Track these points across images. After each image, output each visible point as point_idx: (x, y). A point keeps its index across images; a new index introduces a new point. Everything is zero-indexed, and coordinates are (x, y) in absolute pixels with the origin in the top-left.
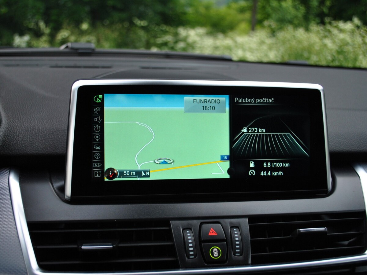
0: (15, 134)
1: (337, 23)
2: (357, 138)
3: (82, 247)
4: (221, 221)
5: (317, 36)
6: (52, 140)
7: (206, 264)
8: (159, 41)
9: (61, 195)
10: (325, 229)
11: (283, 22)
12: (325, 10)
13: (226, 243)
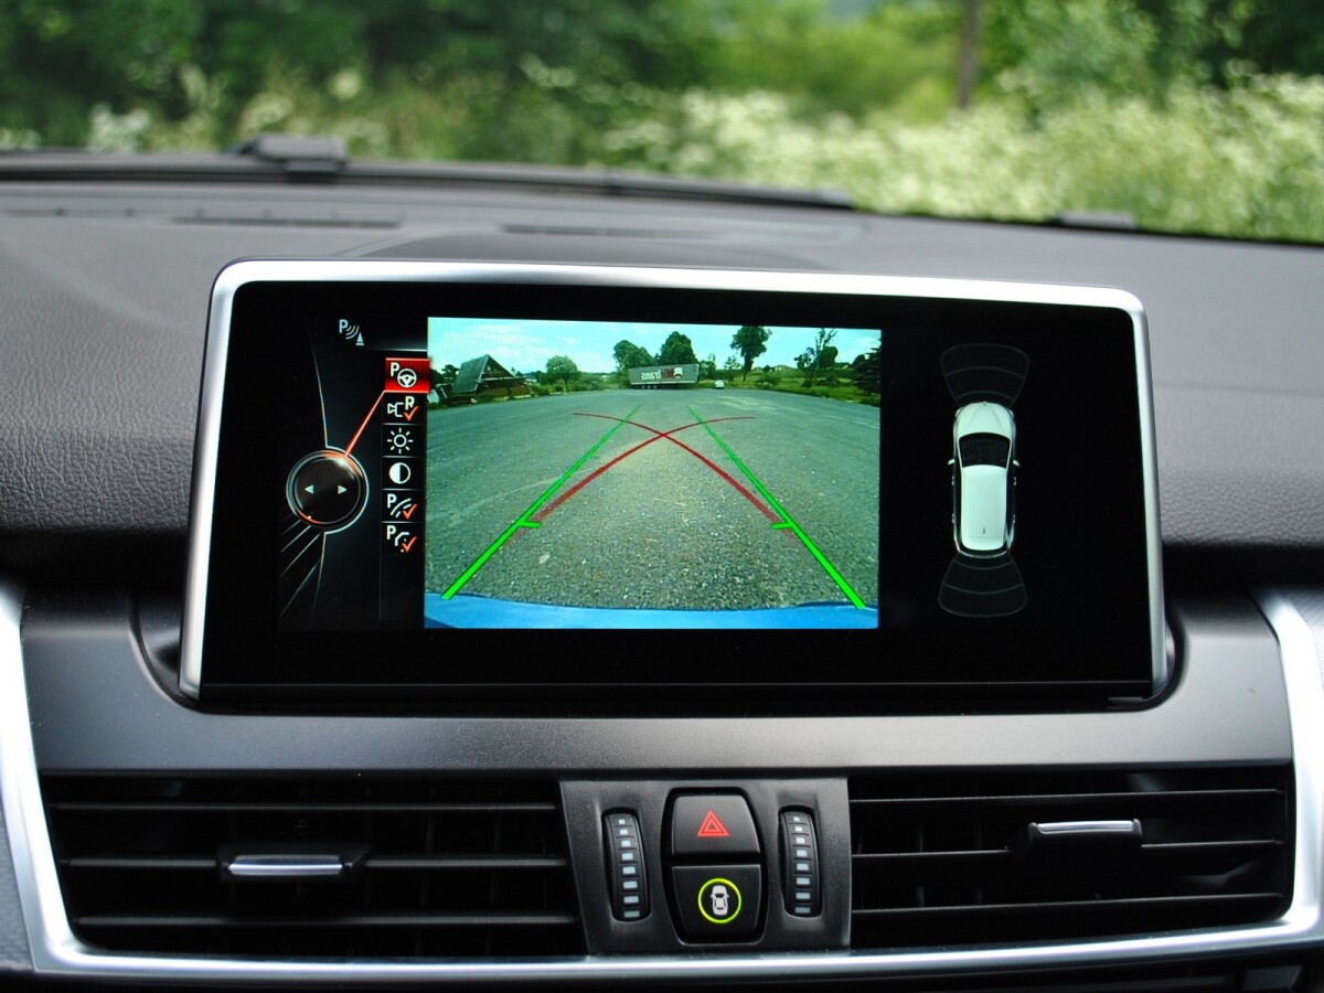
0: (15, 454)
1: (1273, 80)
2: (1276, 496)
3: (233, 867)
4: (748, 785)
5: (1197, 129)
6: (147, 477)
7: (683, 943)
8: (616, 140)
9: (169, 676)
10: (1135, 826)
11: (1071, 76)
12: (1232, 36)
13: (759, 866)
